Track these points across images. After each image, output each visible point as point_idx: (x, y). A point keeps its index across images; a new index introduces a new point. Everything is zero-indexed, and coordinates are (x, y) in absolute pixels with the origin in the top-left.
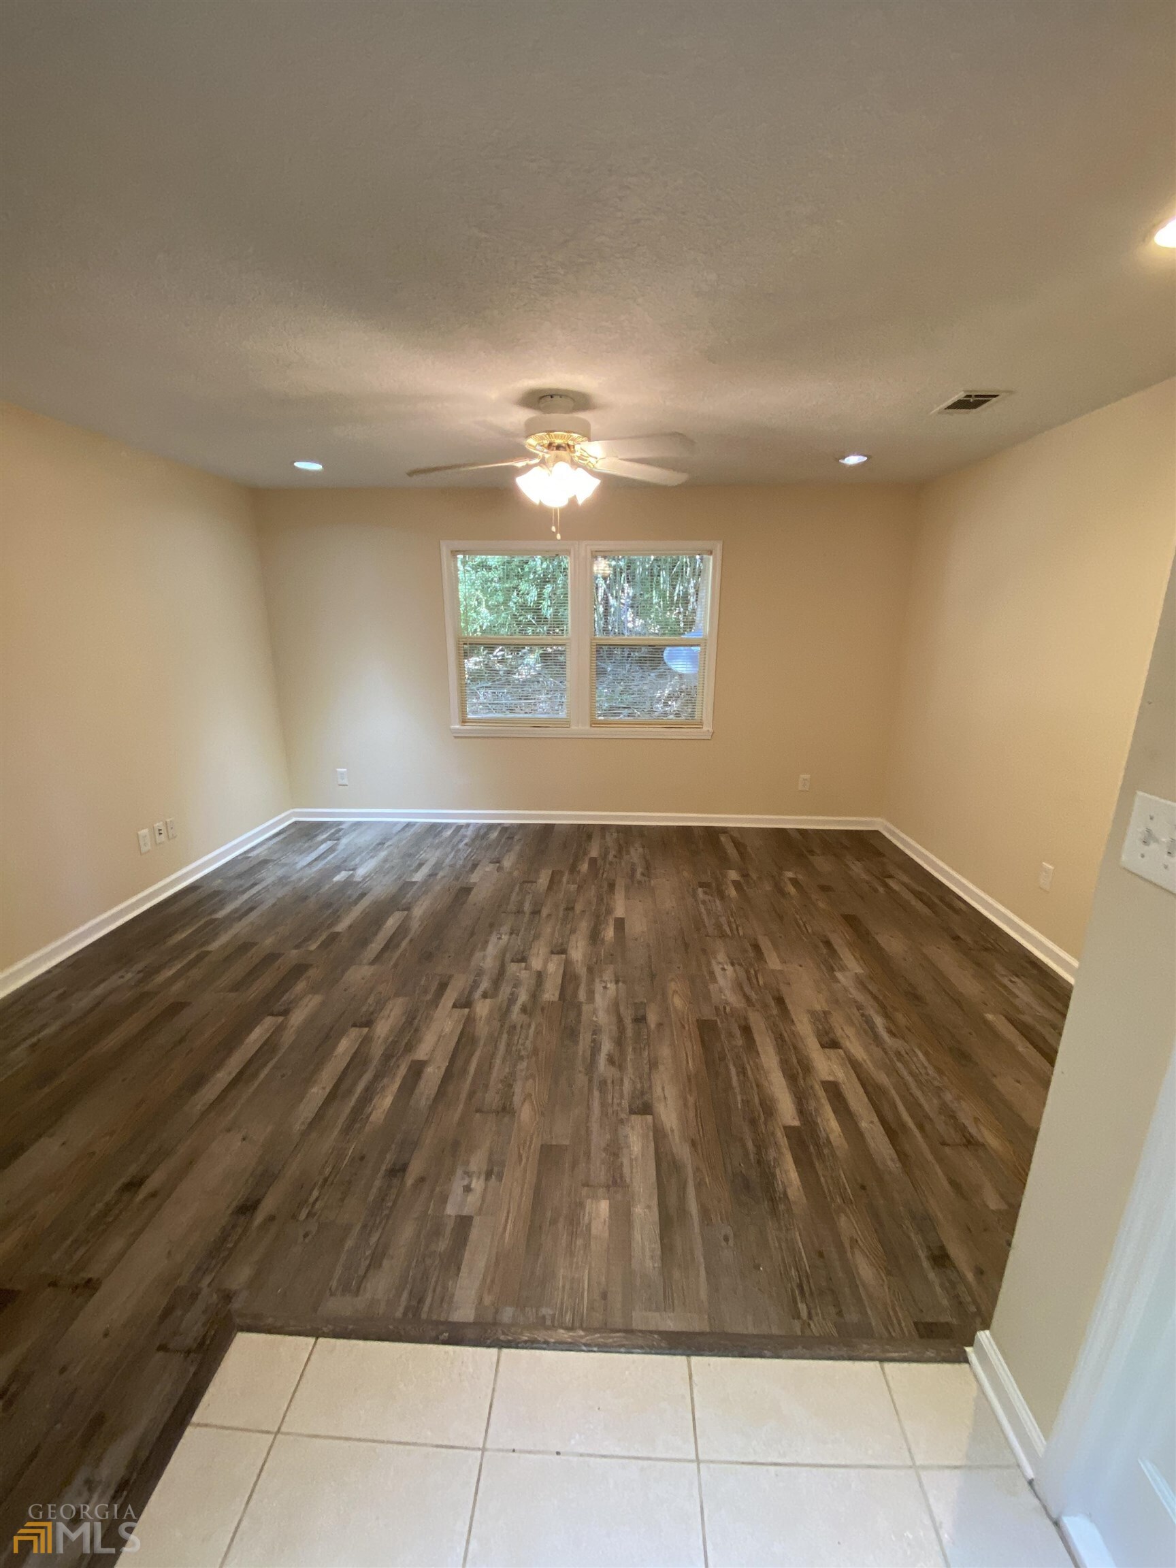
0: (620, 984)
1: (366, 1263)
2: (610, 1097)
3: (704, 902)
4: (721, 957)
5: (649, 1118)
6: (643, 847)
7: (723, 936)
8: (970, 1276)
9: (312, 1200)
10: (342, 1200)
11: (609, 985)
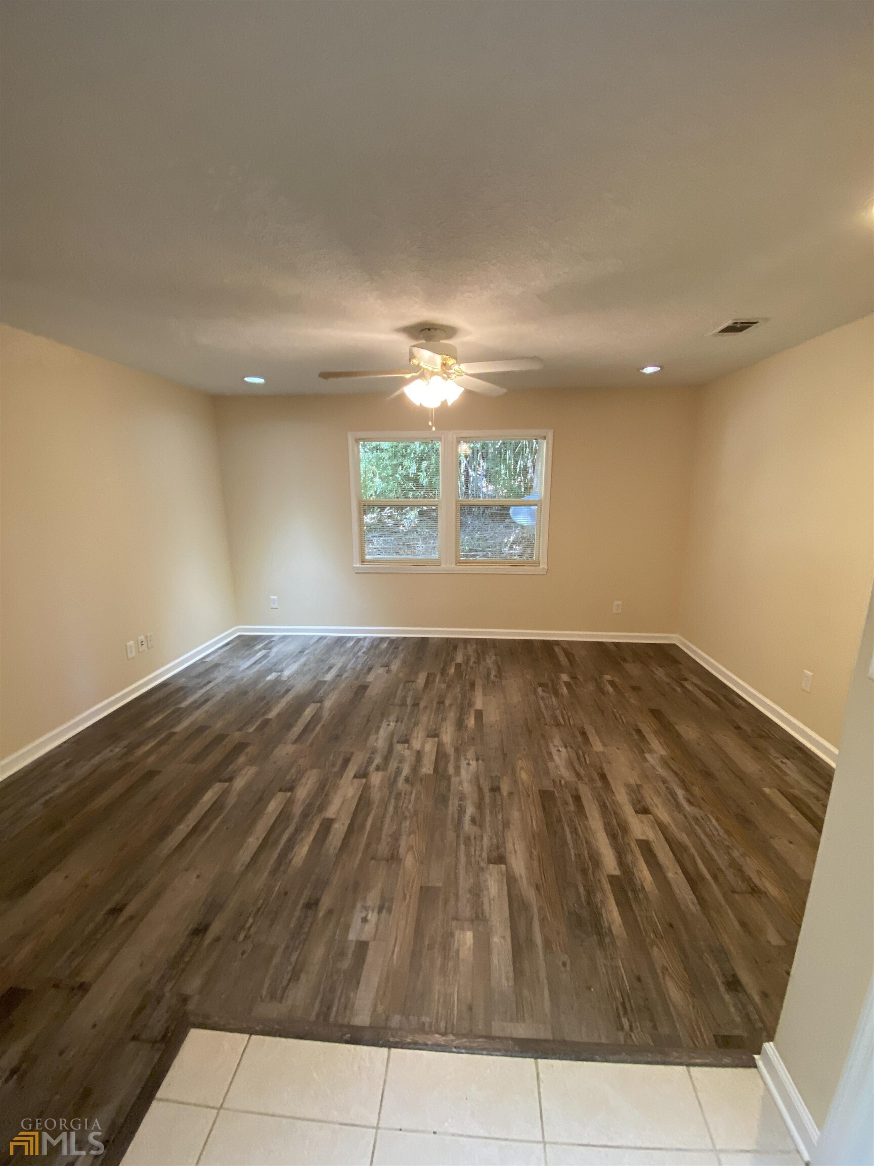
0: (480, 762)
1: (287, 977)
2: (473, 850)
3: (543, 698)
4: (557, 741)
5: (503, 867)
6: (496, 655)
7: (558, 725)
8: (757, 998)
9: (248, 925)
10: (271, 926)
11: (471, 762)
